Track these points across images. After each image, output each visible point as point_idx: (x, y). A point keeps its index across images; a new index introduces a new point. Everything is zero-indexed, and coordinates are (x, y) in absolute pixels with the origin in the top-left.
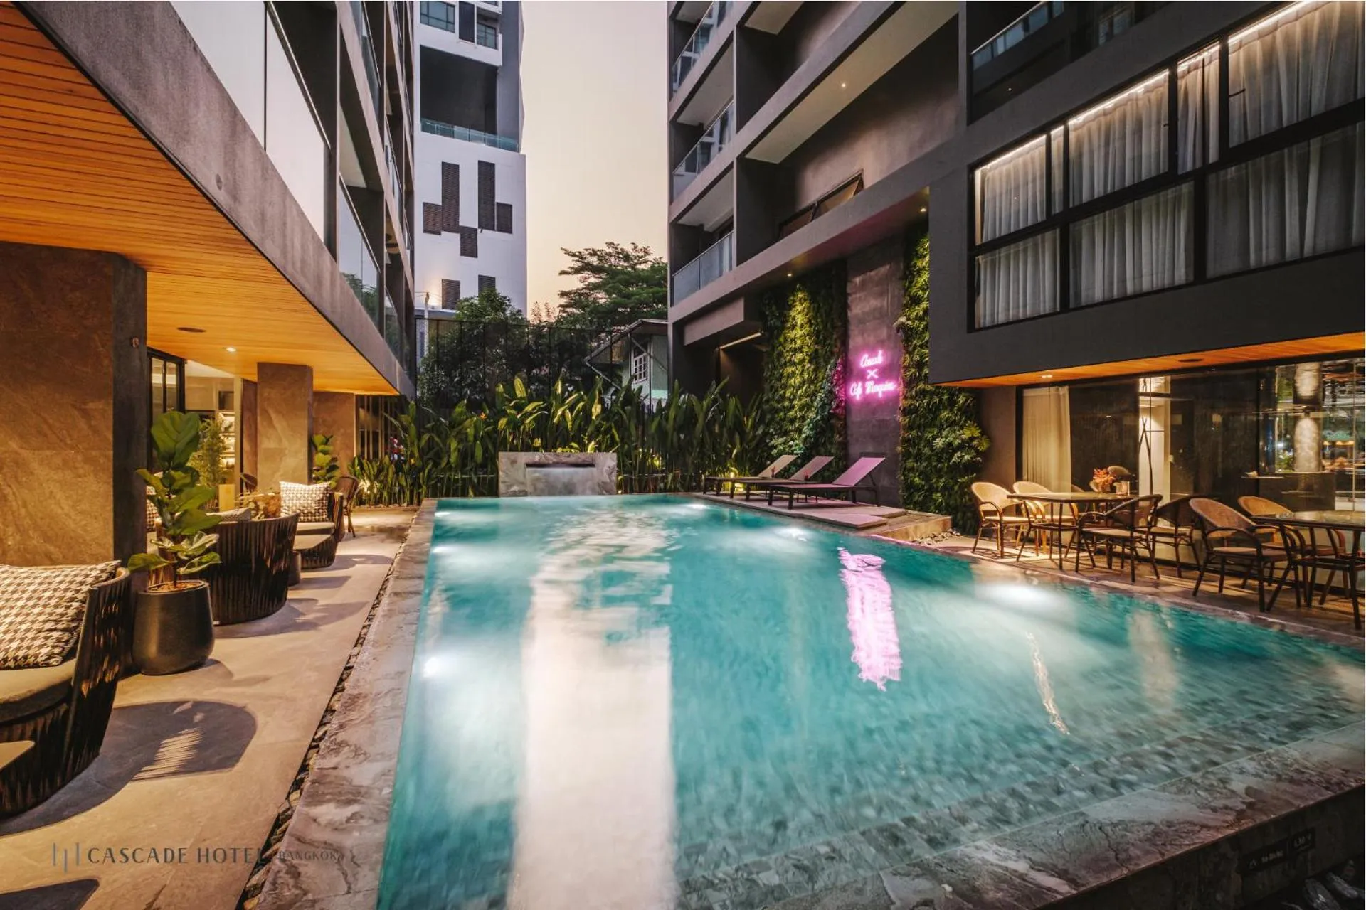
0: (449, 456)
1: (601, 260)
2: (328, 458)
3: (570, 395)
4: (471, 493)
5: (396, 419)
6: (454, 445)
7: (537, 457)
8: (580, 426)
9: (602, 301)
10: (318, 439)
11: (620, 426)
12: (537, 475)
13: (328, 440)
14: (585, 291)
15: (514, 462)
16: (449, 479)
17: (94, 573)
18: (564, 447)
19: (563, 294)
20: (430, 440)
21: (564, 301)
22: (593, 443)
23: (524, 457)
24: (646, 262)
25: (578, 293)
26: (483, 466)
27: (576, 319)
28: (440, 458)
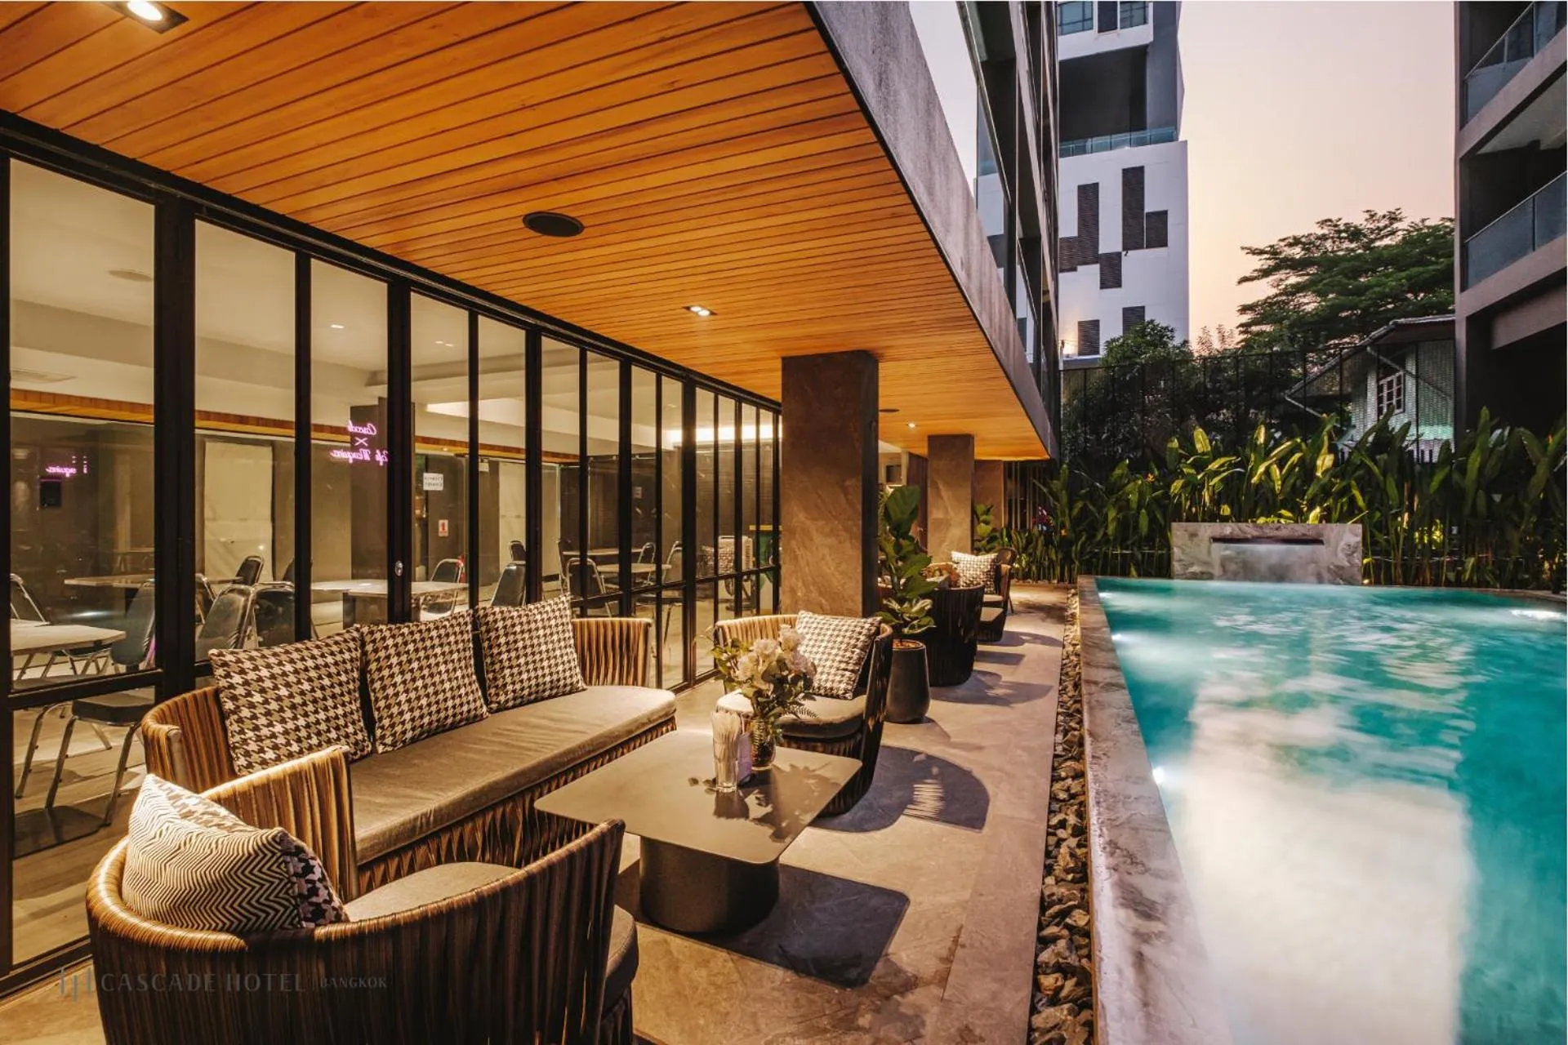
0: (1106, 528)
1: (1308, 250)
2: (989, 528)
3: (1278, 443)
4: (1133, 571)
5: (1044, 485)
6: (1112, 514)
7: (1228, 529)
8: (1294, 485)
9: (1309, 308)
10: (980, 508)
11: (1368, 484)
12: (1228, 552)
13: (989, 510)
14: (1280, 298)
15: (1193, 535)
16: (1106, 555)
17: (867, 626)
18: (1268, 516)
19: (1244, 309)
20: (1084, 509)
21: (1246, 318)
22: (1318, 510)
23: (1207, 529)
24: (1393, 233)
25: (1268, 303)
26: (1149, 540)
27: (1273, 339)
28: (1096, 530)
